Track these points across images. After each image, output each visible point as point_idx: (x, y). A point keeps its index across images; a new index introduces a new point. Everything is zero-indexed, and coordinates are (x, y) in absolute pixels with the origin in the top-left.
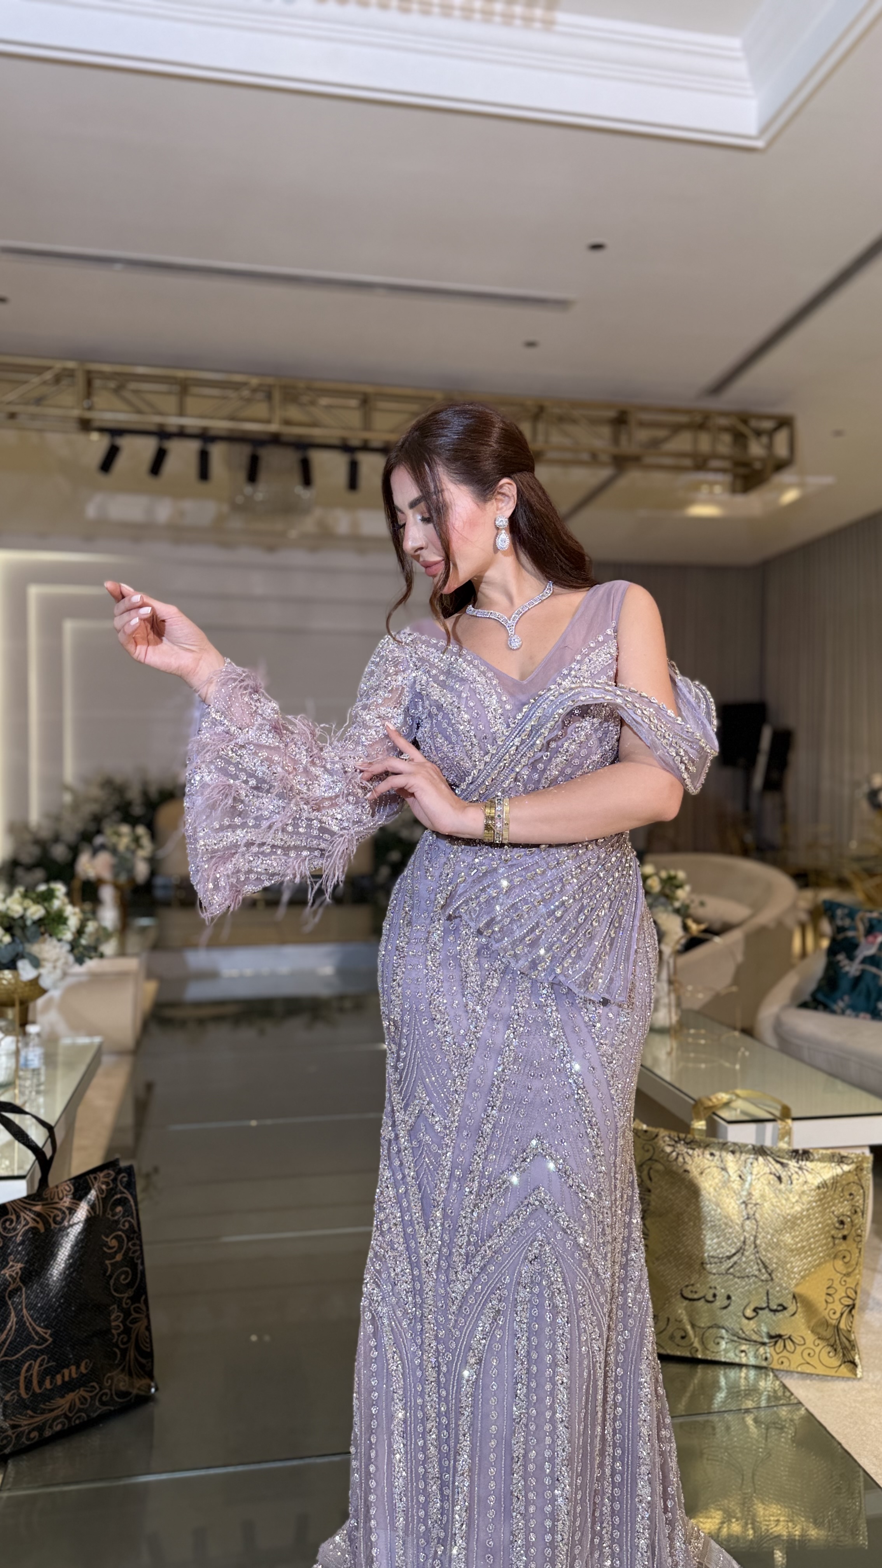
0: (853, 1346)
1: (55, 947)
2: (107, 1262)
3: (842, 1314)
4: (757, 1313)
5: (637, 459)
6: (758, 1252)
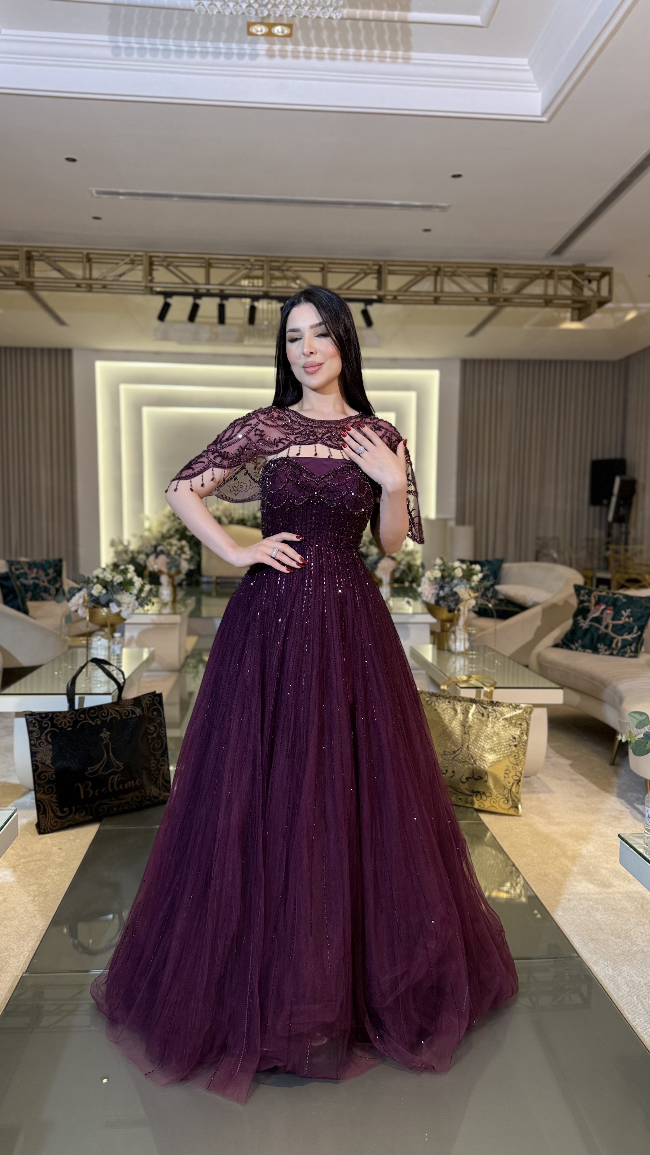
0: (519, 800)
1: (128, 597)
2: (149, 737)
3: (513, 784)
4: (468, 780)
5: (506, 300)
6: (469, 750)
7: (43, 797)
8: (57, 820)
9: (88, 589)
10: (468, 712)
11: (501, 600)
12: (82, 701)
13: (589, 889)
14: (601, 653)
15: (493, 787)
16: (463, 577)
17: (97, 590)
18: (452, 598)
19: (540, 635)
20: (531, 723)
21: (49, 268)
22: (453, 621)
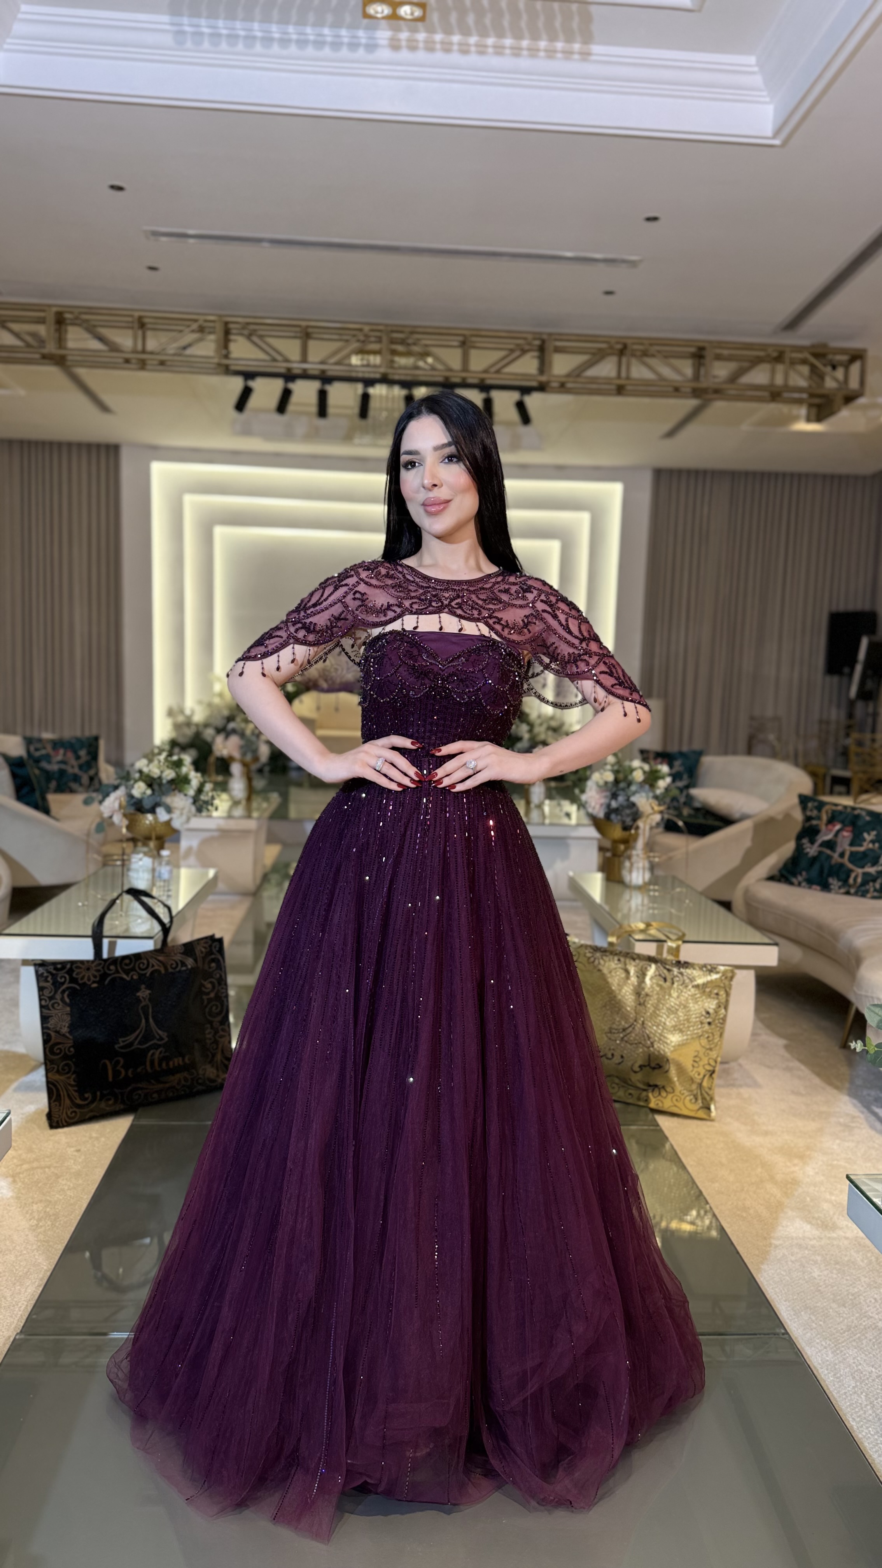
1: (182, 800)
2: (205, 997)
3: (704, 1076)
4: (642, 1069)
5: (717, 391)
6: (645, 1028)
7: (57, 1077)
8: (75, 1109)
9: (127, 787)
10: (644, 975)
11: (697, 810)
12: (112, 946)
13: (804, 1231)
14: (833, 891)
15: (676, 1079)
16: (645, 781)
17: (139, 789)
18: (628, 811)
19: (750, 860)
20: (733, 993)
21: (86, 335)
22: (628, 843)
